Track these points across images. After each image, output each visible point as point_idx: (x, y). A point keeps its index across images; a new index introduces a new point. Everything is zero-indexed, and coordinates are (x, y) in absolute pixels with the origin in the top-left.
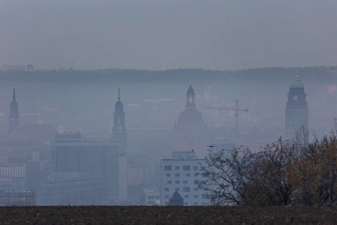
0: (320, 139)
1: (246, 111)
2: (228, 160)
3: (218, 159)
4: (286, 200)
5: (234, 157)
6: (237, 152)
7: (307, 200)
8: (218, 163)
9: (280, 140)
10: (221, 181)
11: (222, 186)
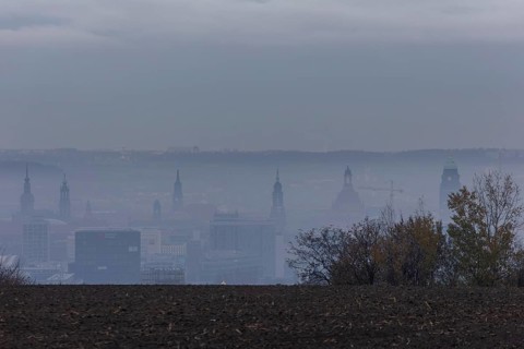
0: (406, 220)
1: (401, 191)
2: (318, 239)
3: (309, 238)
4: (372, 279)
5: (324, 236)
6: (326, 231)
7: (391, 279)
8: (308, 242)
9: (367, 220)
10: (311, 260)
11: (313, 265)
